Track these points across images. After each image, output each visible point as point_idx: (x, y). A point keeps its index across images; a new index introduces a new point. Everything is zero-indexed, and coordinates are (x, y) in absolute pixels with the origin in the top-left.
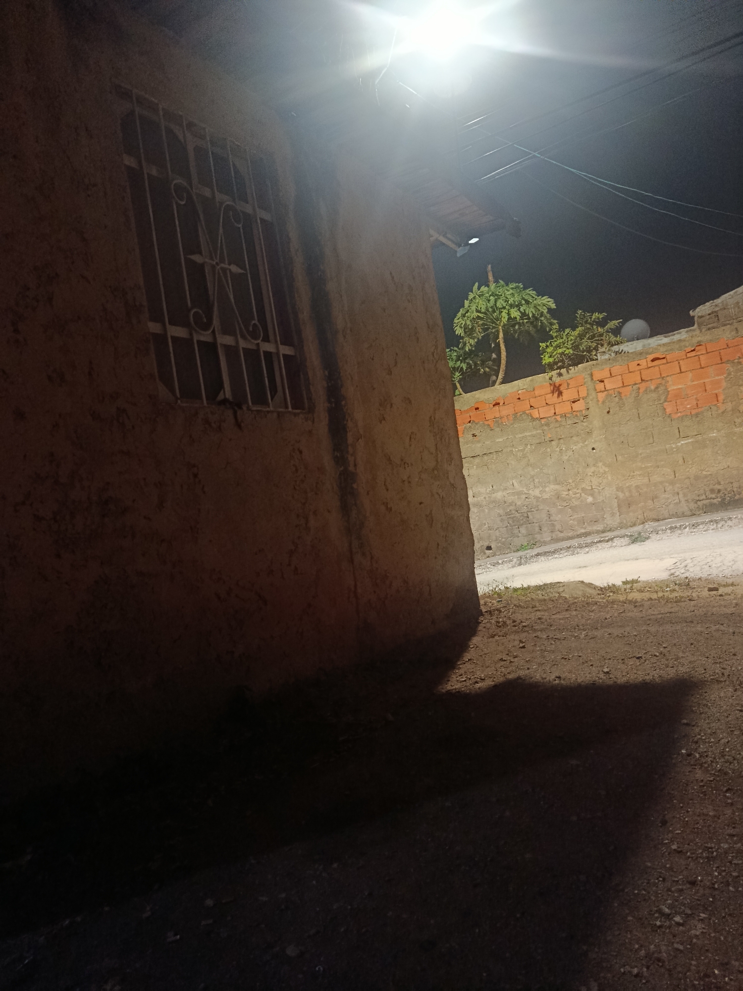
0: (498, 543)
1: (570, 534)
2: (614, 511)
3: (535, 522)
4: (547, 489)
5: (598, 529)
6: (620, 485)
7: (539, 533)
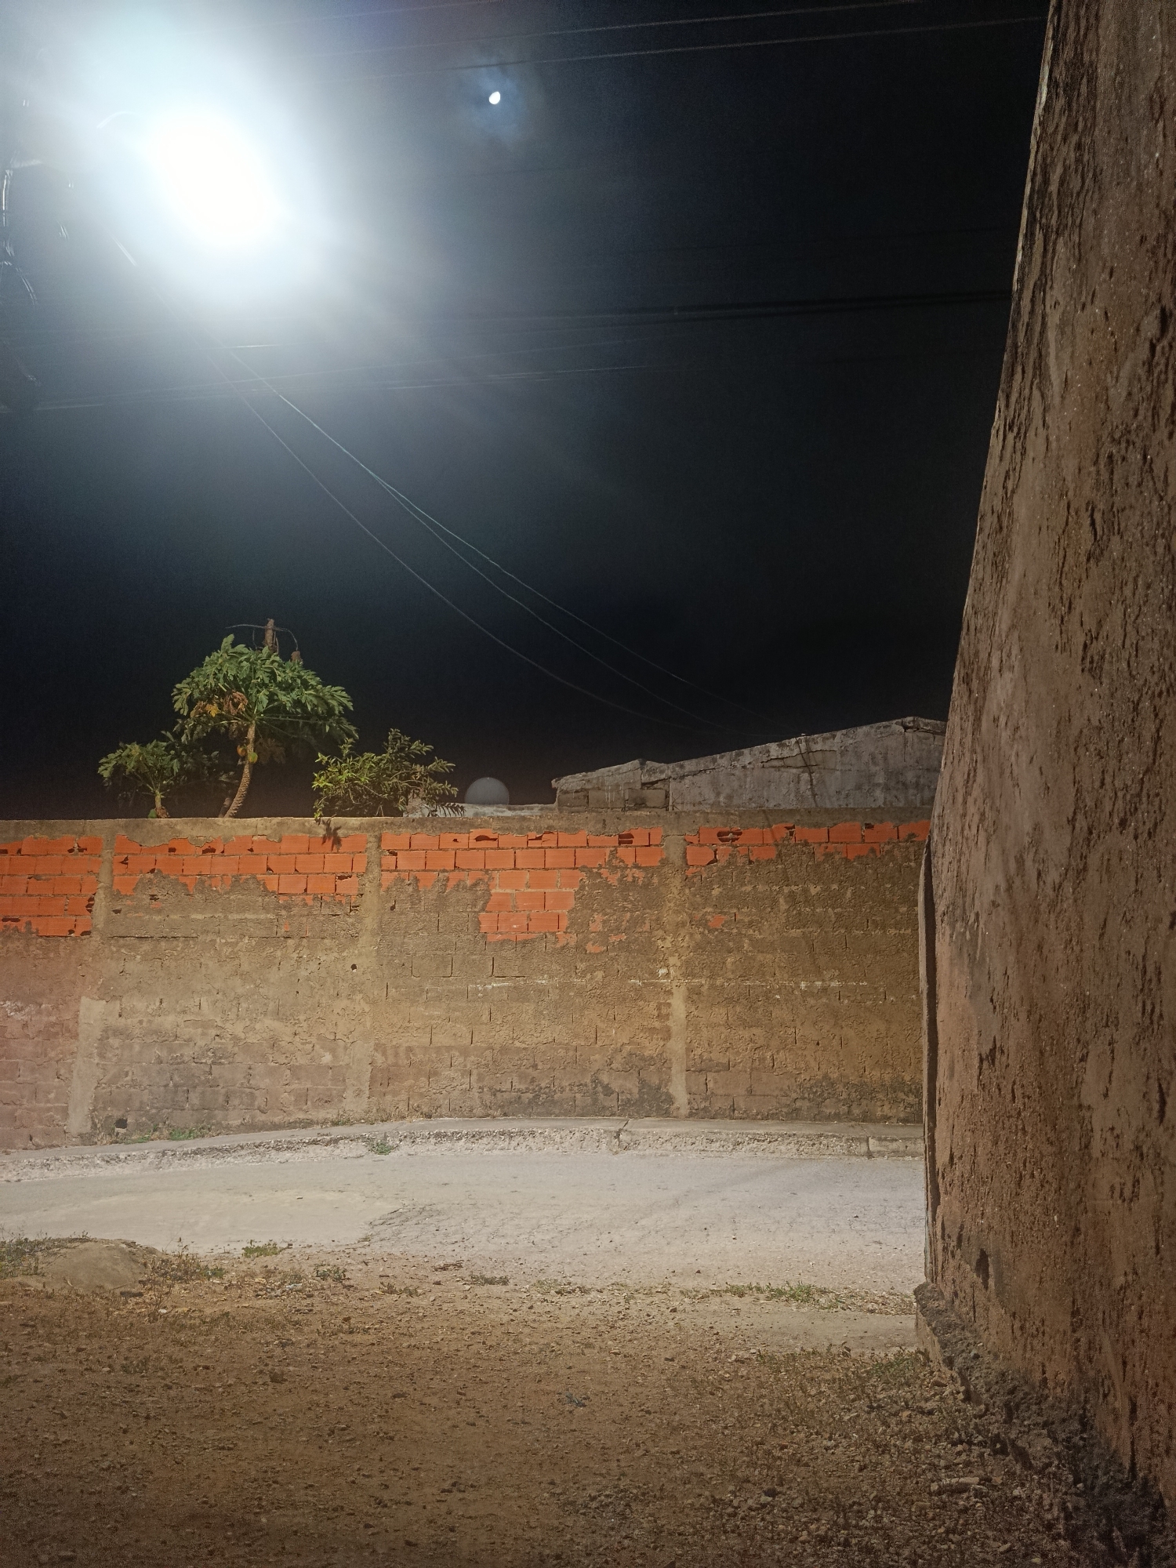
0: (141, 1116)
1: (276, 1120)
2: (363, 1088)
3: (222, 1085)
4: (258, 1026)
5: (328, 1116)
6: (383, 1041)
7: (224, 1108)
